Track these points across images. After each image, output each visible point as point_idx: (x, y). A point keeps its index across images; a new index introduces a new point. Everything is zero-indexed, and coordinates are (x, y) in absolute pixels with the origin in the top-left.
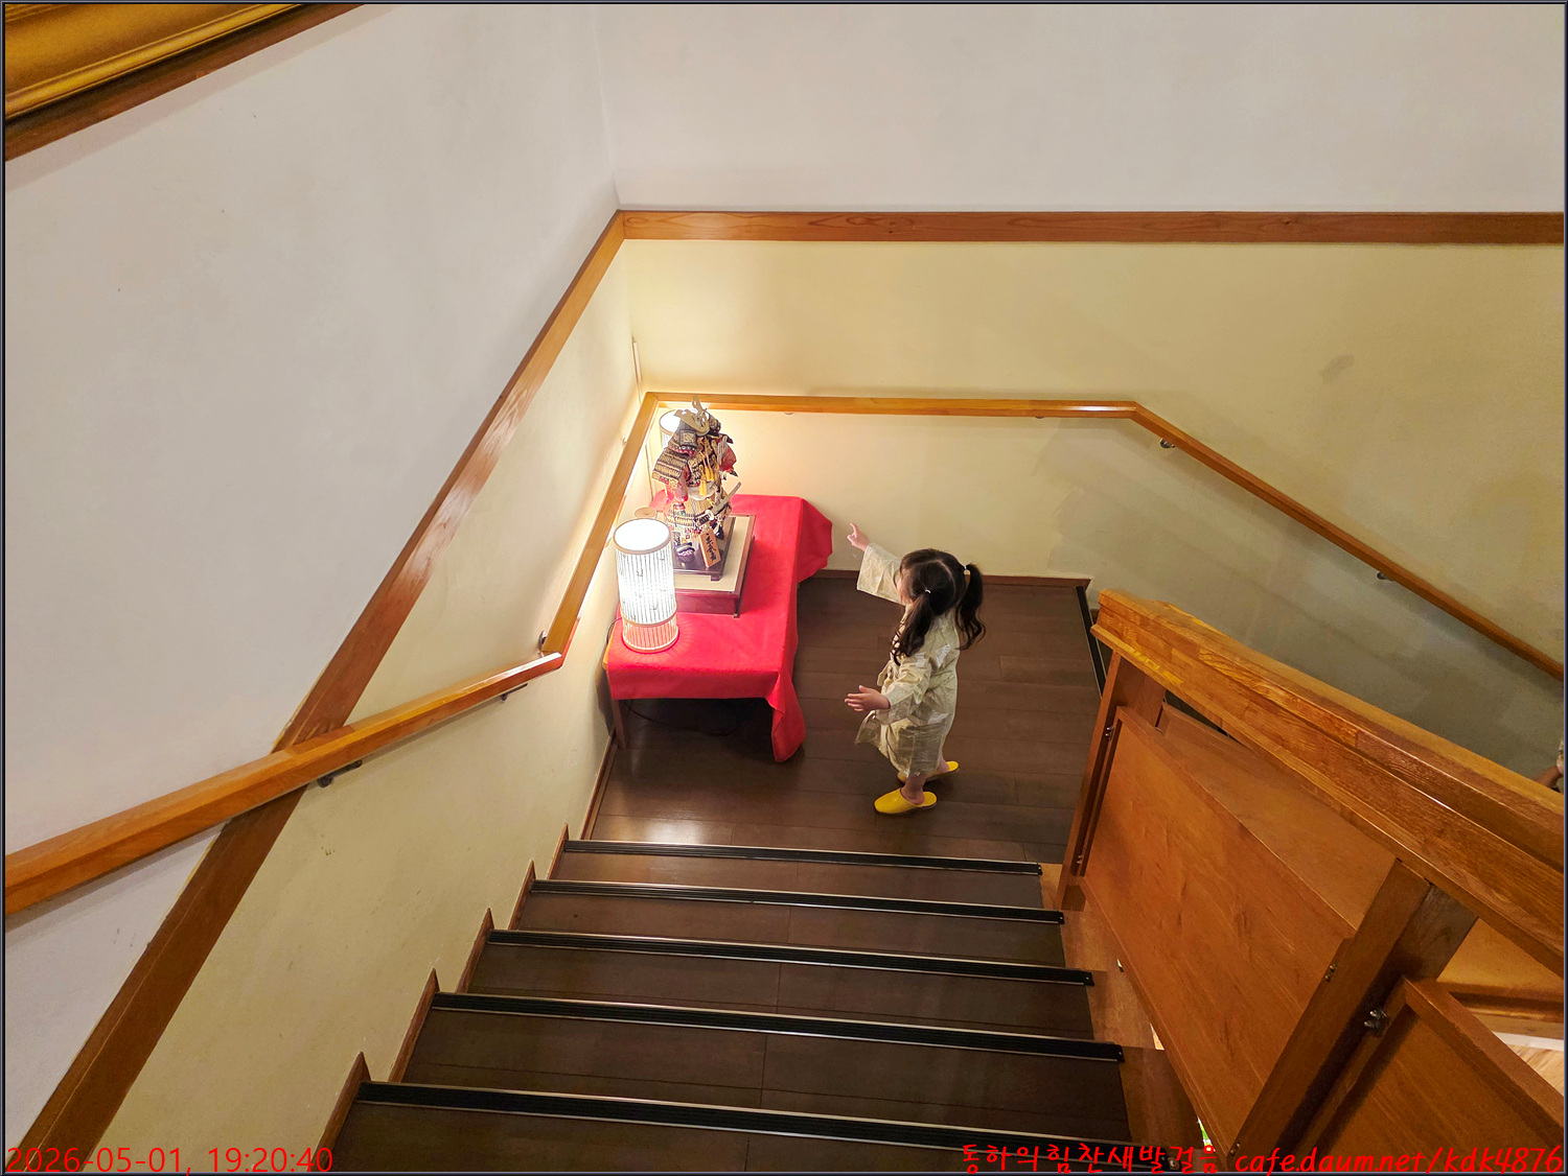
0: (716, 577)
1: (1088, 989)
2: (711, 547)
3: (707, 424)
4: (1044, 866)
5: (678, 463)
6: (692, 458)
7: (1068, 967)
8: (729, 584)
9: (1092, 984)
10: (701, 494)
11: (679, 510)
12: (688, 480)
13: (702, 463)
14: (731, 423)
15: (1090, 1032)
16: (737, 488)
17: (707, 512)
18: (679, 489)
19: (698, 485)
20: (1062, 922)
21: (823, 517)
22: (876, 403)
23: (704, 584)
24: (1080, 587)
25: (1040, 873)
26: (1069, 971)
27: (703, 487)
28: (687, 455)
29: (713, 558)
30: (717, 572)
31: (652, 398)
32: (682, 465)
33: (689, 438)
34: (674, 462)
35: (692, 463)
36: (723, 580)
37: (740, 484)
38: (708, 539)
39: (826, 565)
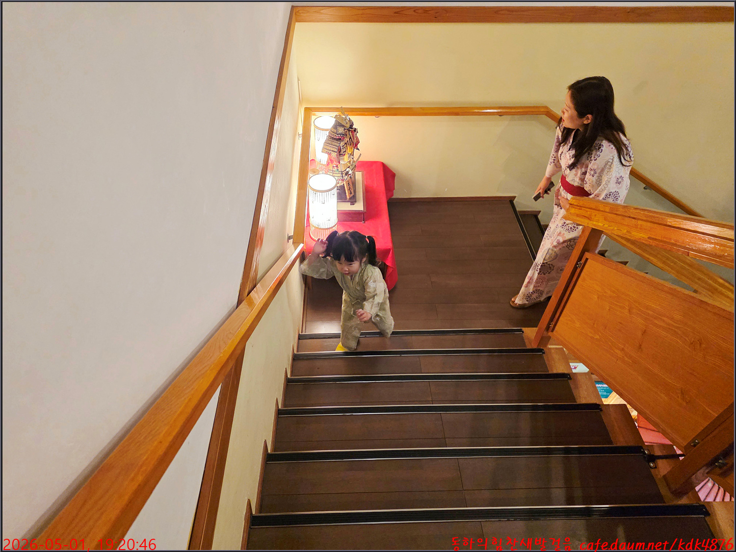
0: (353, 203)
1: (569, 381)
2: (350, 188)
3: (349, 123)
4: (524, 329)
5: (335, 144)
6: (342, 141)
7: (550, 372)
8: (359, 206)
9: (571, 379)
10: (346, 159)
11: (335, 169)
12: (340, 153)
13: (346, 143)
14: (358, 122)
15: (574, 399)
16: (360, 156)
17: (348, 170)
18: (336, 158)
19: (345, 155)
20: (544, 353)
21: (391, 171)
22: (423, 110)
23: (347, 207)
24: (511, 200)
25: (523, 332)
26: (551, 374)
27: (346, 157)
28: (340, 139)
29: (351, 193)
30: (353, 200)
31: (308, 111)
32: (338, 145)
33: (341, 130)
34: (333, 143)
35: (342, 144)
36: (356, 204)
37: (361, 154)
38: (349, 184)
39: (392, 195)
